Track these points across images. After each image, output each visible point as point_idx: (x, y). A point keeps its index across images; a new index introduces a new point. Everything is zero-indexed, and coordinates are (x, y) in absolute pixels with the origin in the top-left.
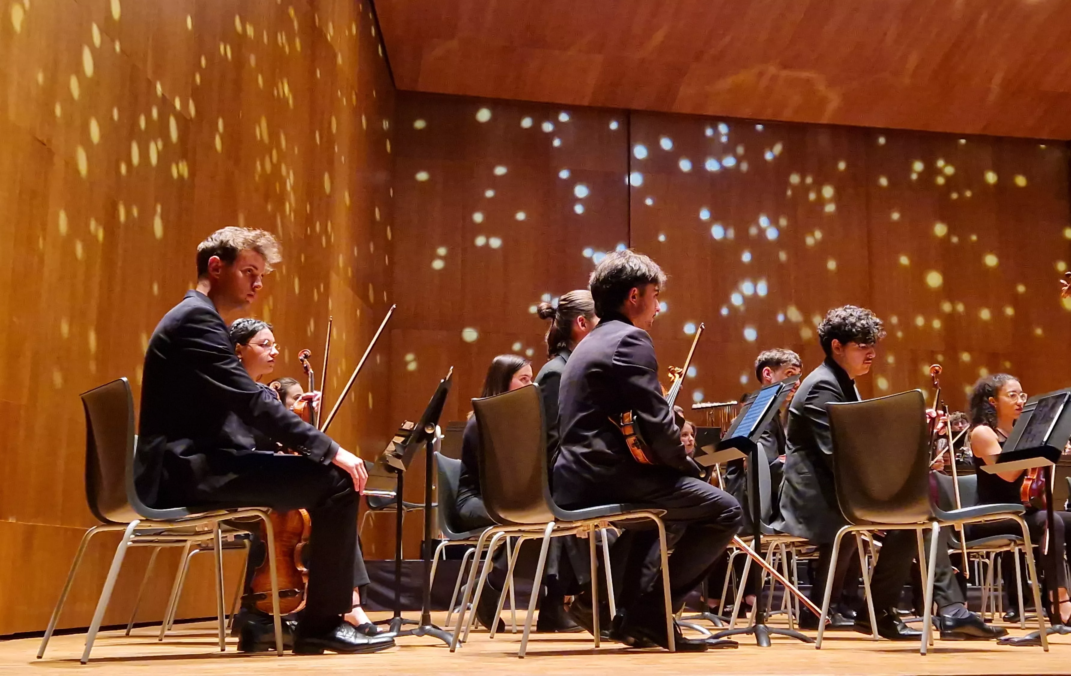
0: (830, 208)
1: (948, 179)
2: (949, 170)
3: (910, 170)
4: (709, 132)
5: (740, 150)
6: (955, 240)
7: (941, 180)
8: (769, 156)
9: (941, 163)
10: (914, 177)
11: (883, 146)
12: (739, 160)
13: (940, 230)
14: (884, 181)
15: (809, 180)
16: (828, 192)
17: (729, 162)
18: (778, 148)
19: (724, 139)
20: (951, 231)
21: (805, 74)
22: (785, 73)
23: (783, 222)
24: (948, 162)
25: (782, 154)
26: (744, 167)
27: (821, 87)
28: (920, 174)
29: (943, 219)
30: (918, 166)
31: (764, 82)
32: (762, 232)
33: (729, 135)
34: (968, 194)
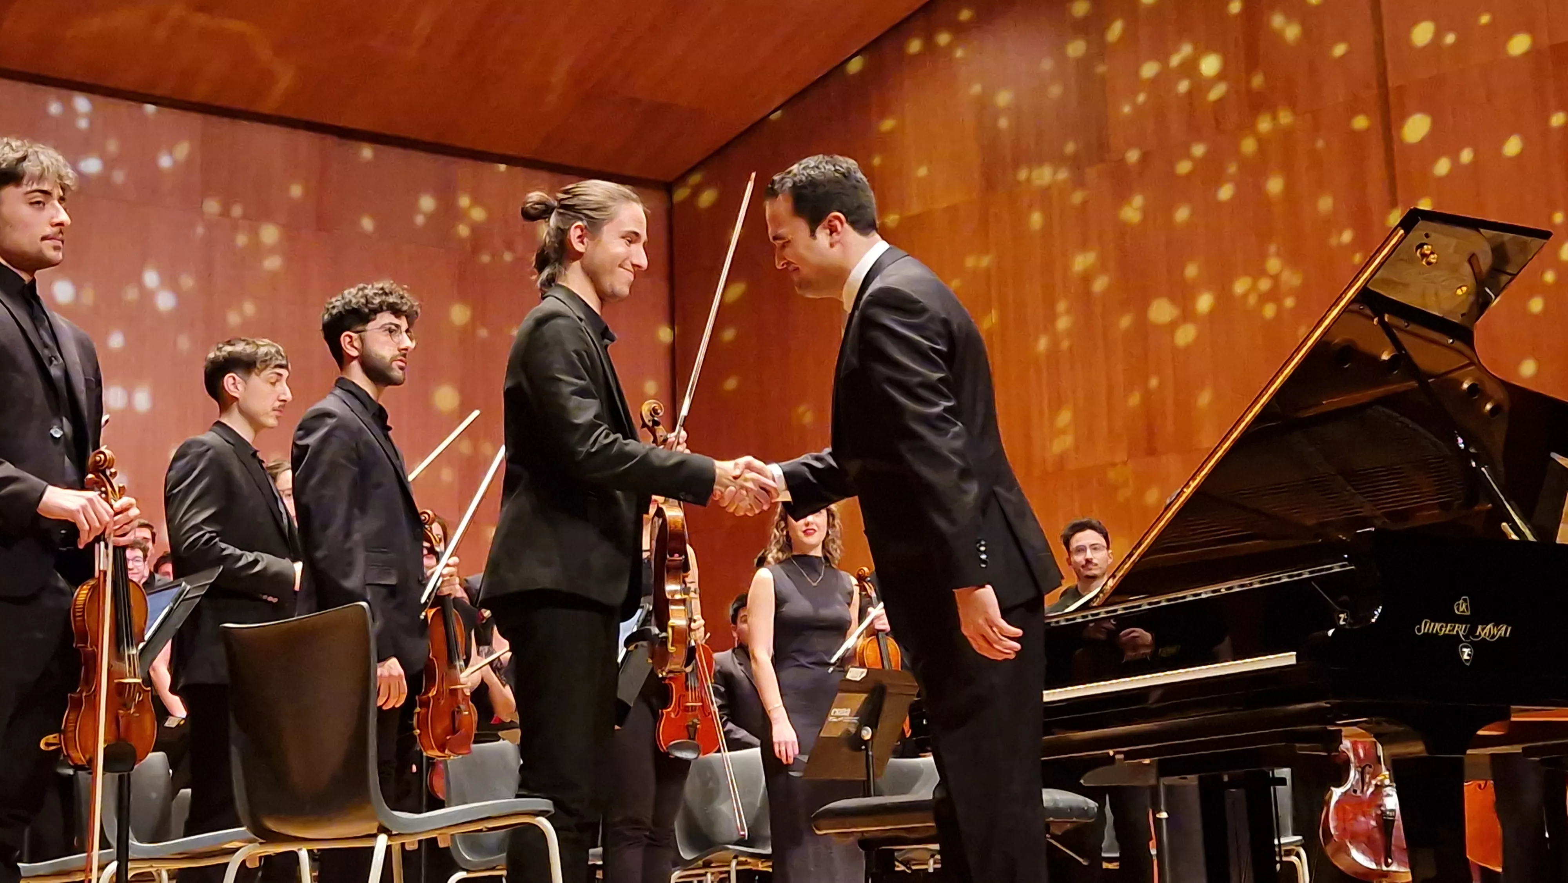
0: (273, 263)
1: (475, 228)
2: (478, 214)
3: (414, 208)
4: (55, 108)
5: (112, 146)
6: (483, 333)
7: (463, 231)
8: (165, 162)
9: (464, 201)
10: (420, 220)
11: (368, 163)
12: (109, 164)
13: (459, 314)
14: (367, 224)
15: (237, 211)
16: (270, 234)
17: (92, 165)
18: (183, 150)
19: (83, 124)
20: (479, 317)
21: (234, 25)
22: (201, 19)
23: (187, 282)
24: (476, 201)
25: (189, 161)
26: (119, 177)
27: (264, 53)
28: (431, 217)
29: (463, 297)
30: (427, 203)
31: (161, 33)
32: (147, 296)
33: (91, 117)
34: (508, 257)
